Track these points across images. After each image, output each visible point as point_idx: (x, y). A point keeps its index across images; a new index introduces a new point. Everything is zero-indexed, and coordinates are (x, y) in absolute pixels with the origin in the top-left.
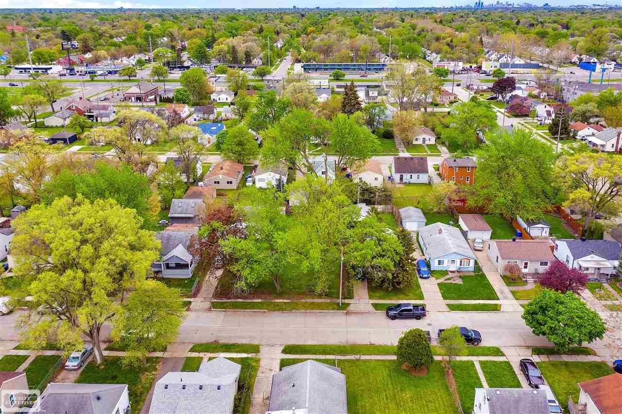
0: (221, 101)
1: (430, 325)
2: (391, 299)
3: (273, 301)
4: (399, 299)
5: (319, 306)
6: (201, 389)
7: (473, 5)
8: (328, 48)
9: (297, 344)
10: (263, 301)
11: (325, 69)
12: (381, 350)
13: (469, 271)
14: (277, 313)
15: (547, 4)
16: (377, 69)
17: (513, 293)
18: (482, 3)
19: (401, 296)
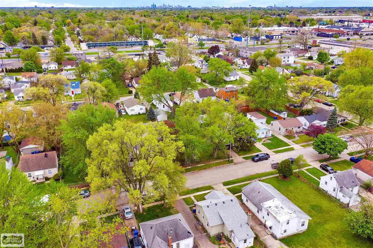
0: (51, 69)
1: (273, 161)
2: (248, 154)
3: (197, 166)
4: (251, 153)
5: (220, 164)
6: (208, 207)
7: (150, 6)
8: (95, 33)
9: (226, 181)
10: (192, 167)
11: (100, 46)
12: (264, 175)
13: (269, 137)
14: (203, 171)
15: (189, 6)
16: (131, 45)
17: (293, 142)
18: (155, 5)
19: (252, 152)
